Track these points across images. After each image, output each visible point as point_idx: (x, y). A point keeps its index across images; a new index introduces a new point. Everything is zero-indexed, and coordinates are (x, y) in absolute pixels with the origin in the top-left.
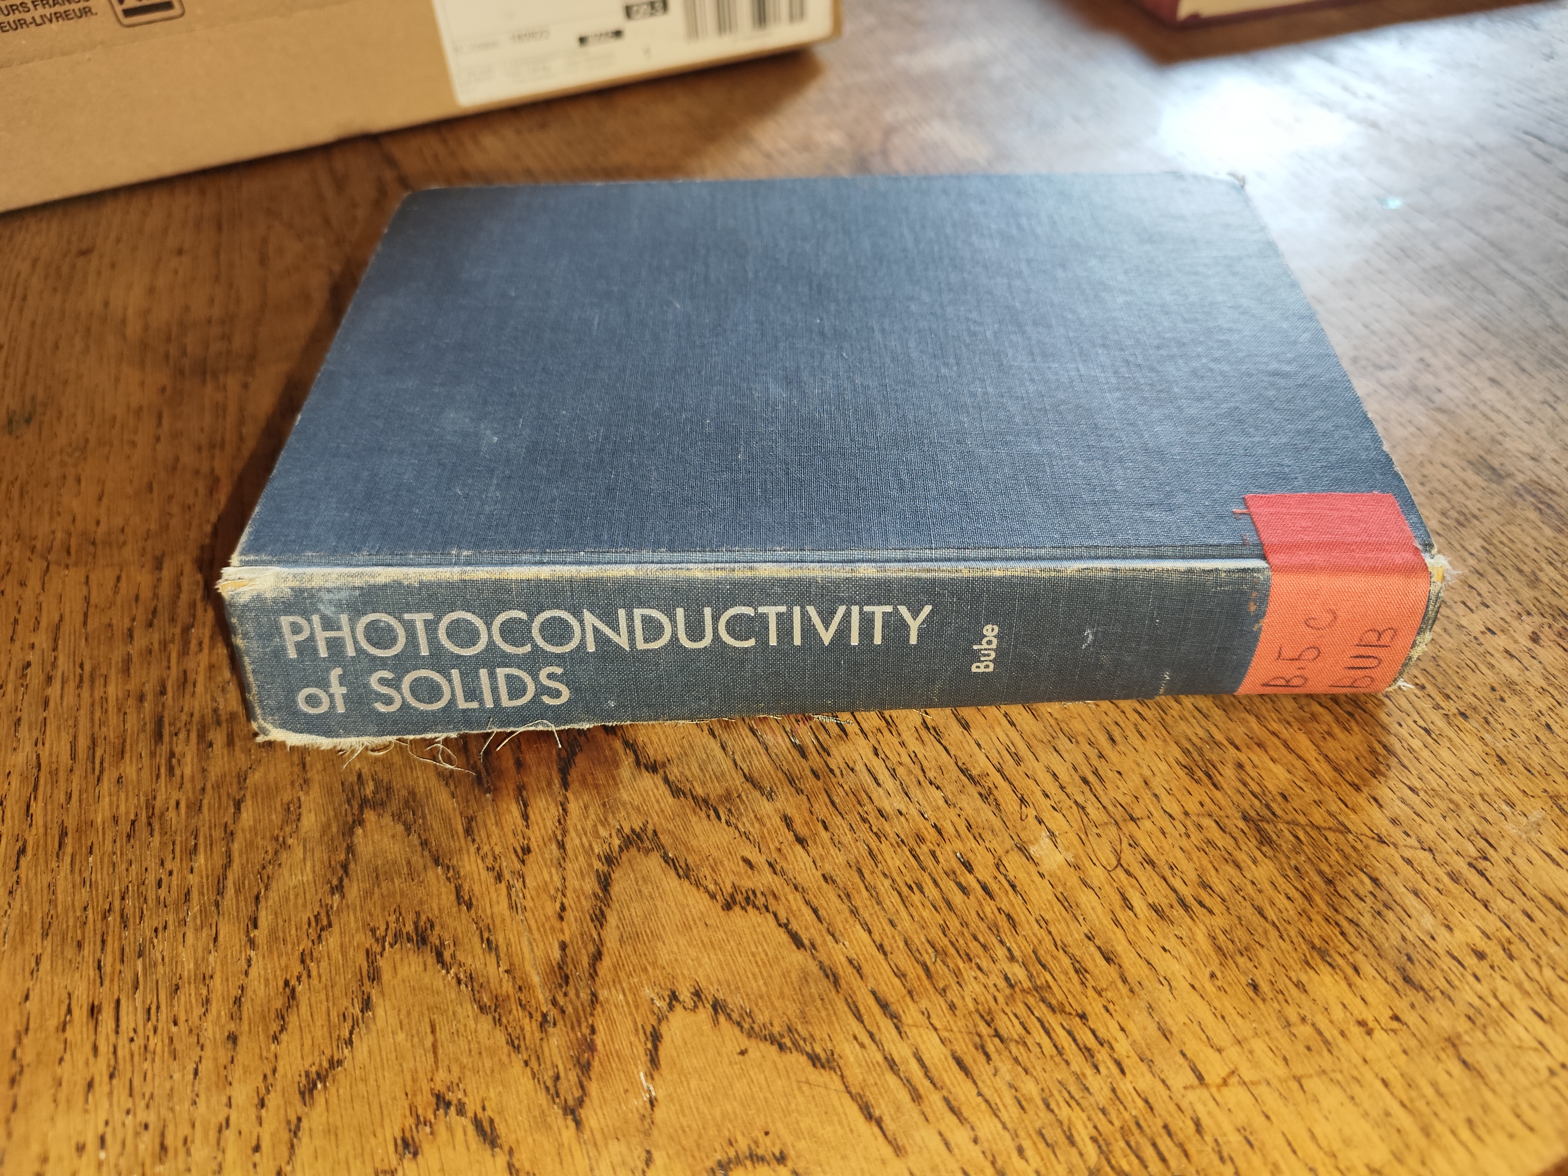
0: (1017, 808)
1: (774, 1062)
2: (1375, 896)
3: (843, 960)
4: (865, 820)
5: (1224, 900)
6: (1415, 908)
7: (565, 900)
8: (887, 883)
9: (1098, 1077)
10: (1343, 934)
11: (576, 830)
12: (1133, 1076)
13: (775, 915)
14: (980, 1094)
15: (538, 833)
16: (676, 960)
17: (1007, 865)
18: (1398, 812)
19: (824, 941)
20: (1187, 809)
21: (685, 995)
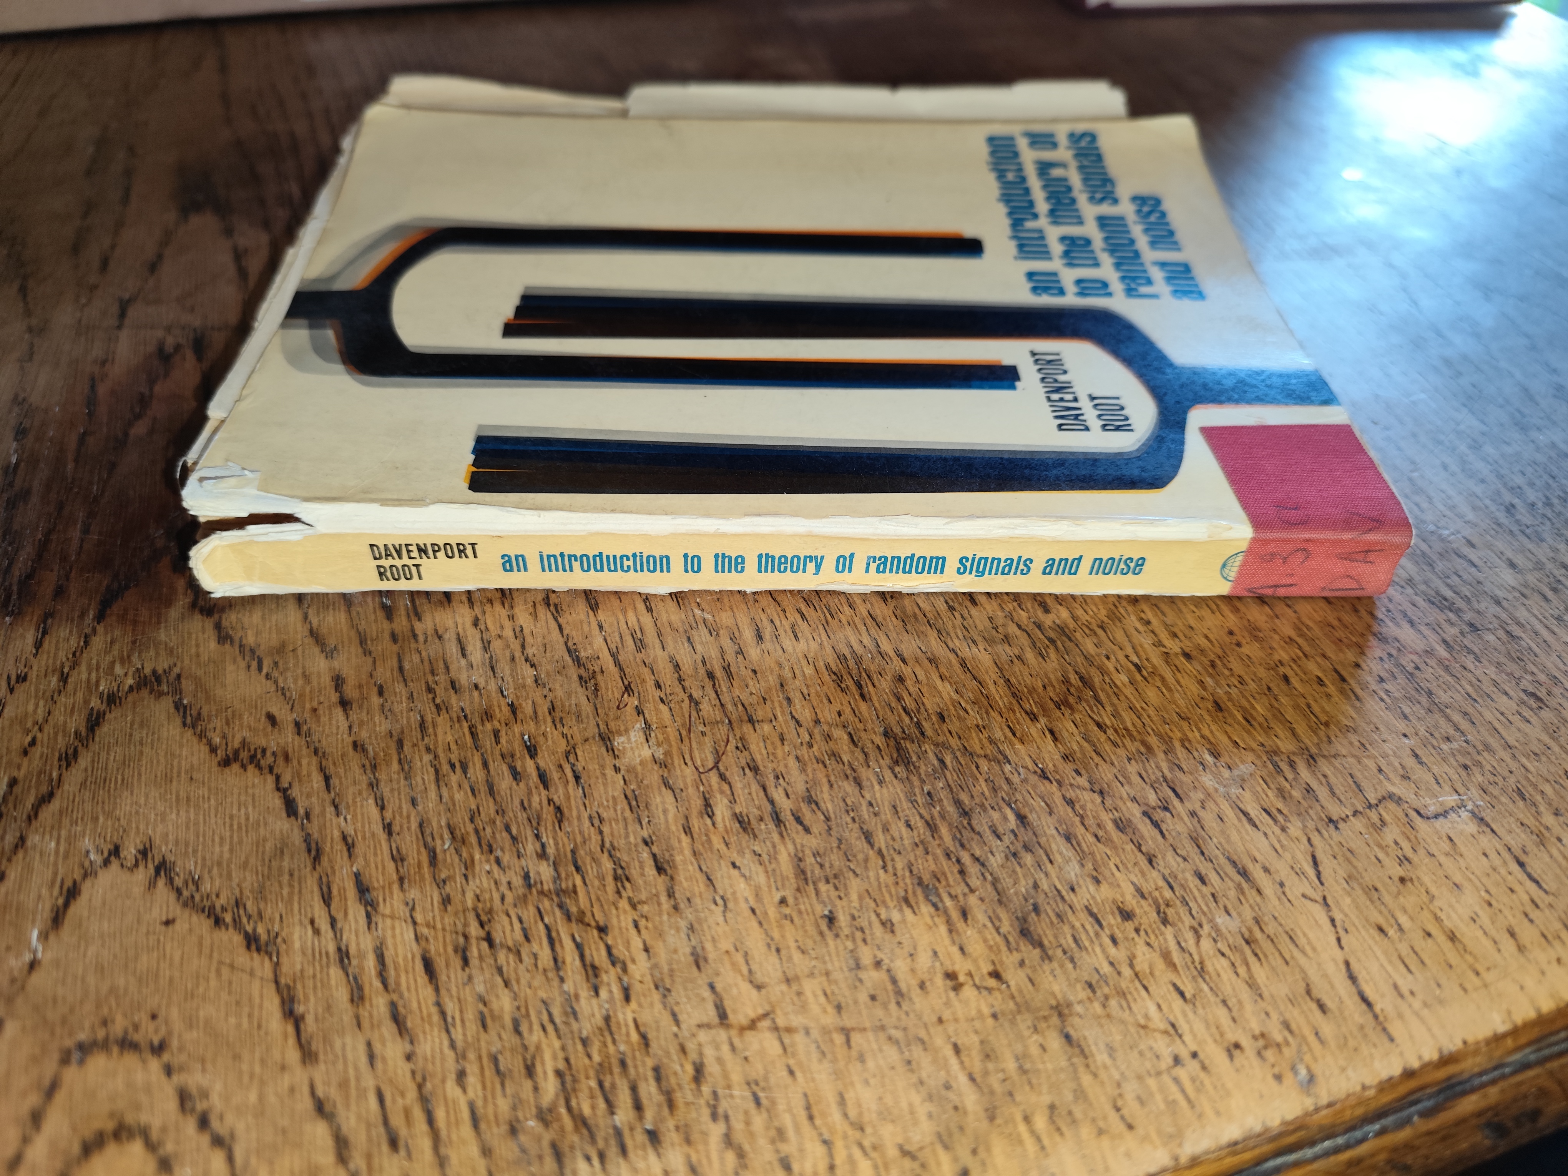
0: (618, 695)
1: (201, 937)
2: (1016, 835)
3: (336, 834)
4: (430, 690)
5: (828, 819)
6: (1061, 854)
7: (39, 735)
8: (427, 758)
9: (594, 1001)
10: (962, 872)
11: (89, 665)
12: (640, 1005)
13: (278, 778)
14: (438, 1004)
15: (43, 663)
16: (137, 813)
17: (579, 753)
18: (1075, 748)
19: (323, 813)
20: (820, 716)
21: (130, 852)
